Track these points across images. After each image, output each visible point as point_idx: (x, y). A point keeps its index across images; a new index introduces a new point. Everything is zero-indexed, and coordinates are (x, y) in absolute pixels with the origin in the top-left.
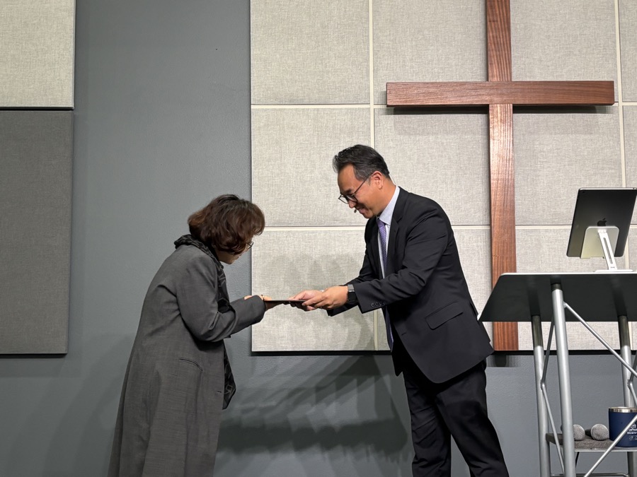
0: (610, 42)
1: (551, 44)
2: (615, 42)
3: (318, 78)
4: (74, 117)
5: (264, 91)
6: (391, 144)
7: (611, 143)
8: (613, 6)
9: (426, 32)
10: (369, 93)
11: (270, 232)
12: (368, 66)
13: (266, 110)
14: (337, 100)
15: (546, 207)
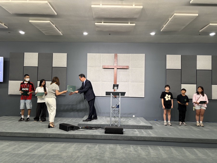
1: (122, 61)
2: (130, 61)
3: (95, 64)
4: (67, 68)
6: (103, 72)
7: (129, 73)
8: (130, 57)
9: (108, 59)
10: (101, 66)
12: (101, 63)
13: (89, 68)
14: (97, 67)
15: (121, 80)
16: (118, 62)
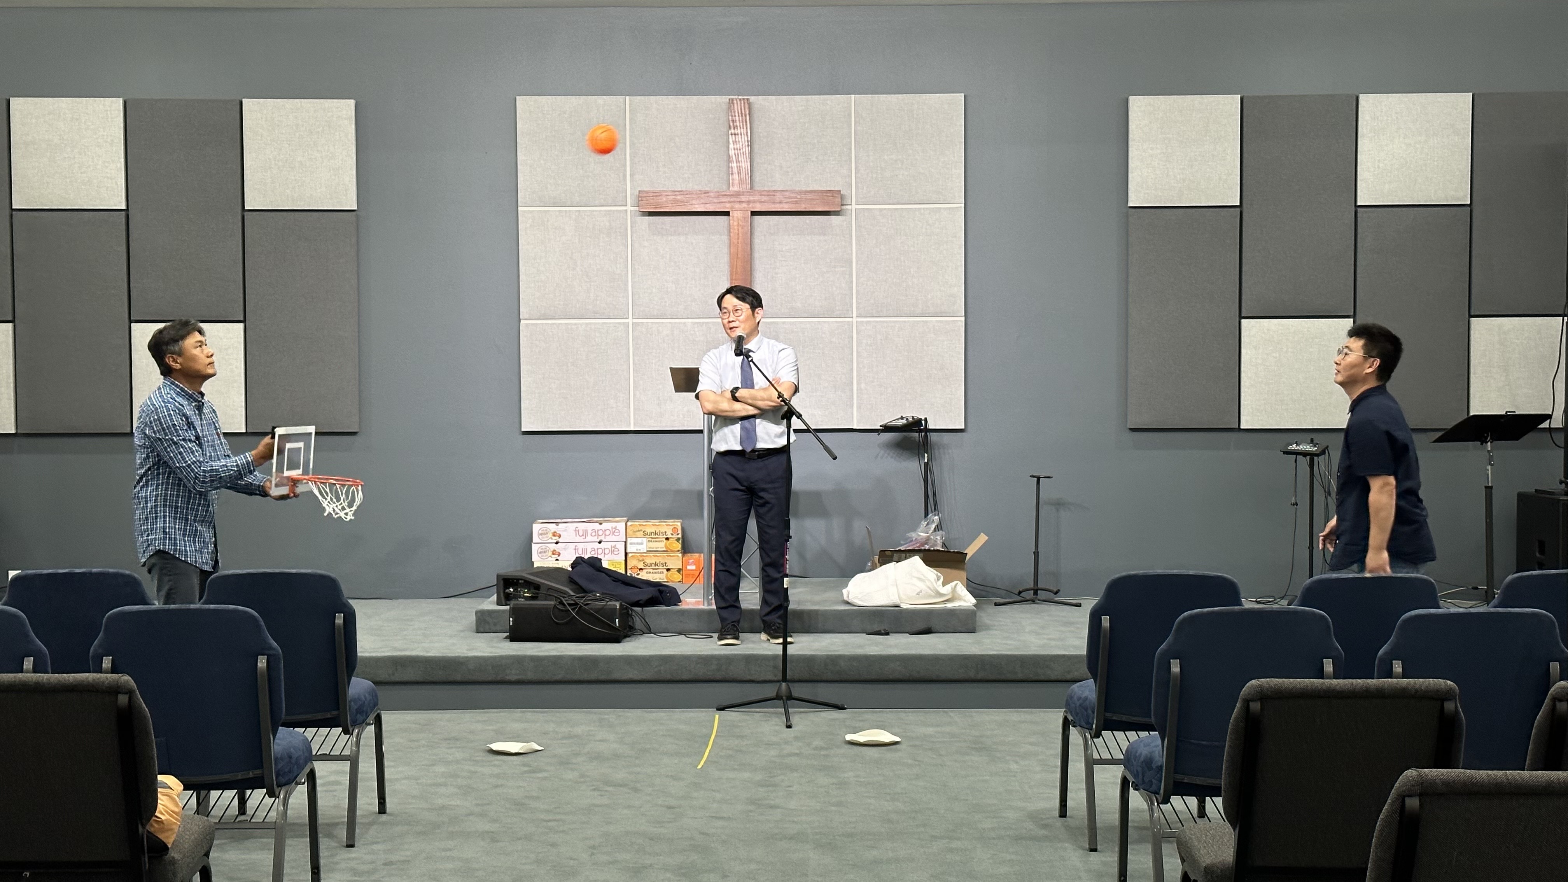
0: (845, 149)
1: (791, 151)
2: (851, 149)
3: (580, 182)
4: (358, 217)
5: (529, 195)
6: (646, 244)
7: (843, 243)
8: (850, 115)
9: (677, 140)
10: (626, 196)
11: (537, 324)
12: (625, 171)
13: (532, 212)
14: (597, 203)
15: (784, 302)
16: (757, 160)
